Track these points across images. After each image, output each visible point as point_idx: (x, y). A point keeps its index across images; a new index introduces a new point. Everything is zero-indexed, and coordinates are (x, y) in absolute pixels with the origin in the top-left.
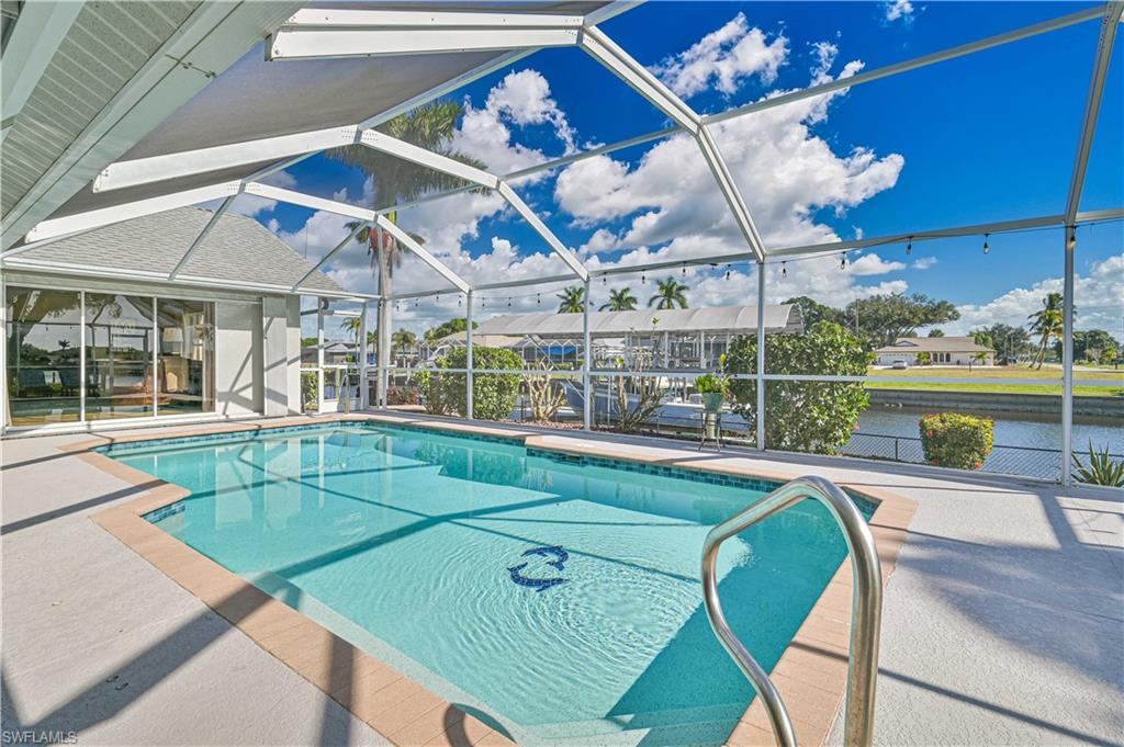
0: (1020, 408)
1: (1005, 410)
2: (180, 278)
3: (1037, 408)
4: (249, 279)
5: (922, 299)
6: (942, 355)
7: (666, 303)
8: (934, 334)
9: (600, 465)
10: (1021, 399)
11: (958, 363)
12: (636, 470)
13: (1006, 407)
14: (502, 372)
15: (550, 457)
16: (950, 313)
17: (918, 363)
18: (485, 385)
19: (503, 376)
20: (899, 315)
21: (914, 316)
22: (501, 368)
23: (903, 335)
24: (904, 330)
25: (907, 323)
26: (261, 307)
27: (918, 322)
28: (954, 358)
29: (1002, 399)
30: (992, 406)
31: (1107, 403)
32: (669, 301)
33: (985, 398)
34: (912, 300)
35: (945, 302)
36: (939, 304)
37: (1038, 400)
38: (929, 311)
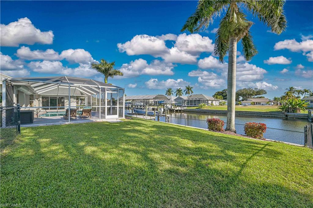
0: (247, 114)
1: (244, 115)
3: (250, 114)
6: (258, 103)
10: (247, 112)
13: (244, 114)
16: (264, 92)
17: (251, 104)
20: (249, 93)
21: (254, 93)
24: (250, 97)
25: (251, 95)
27: (254, 95)
28: (262, 103)
29: (244, 112)
30: (241, 114)
31: (265, 113)
33: (240, 112)
35: (263, 90)
36: (261, 90)
37: (251, 113)
38: (257, 92)
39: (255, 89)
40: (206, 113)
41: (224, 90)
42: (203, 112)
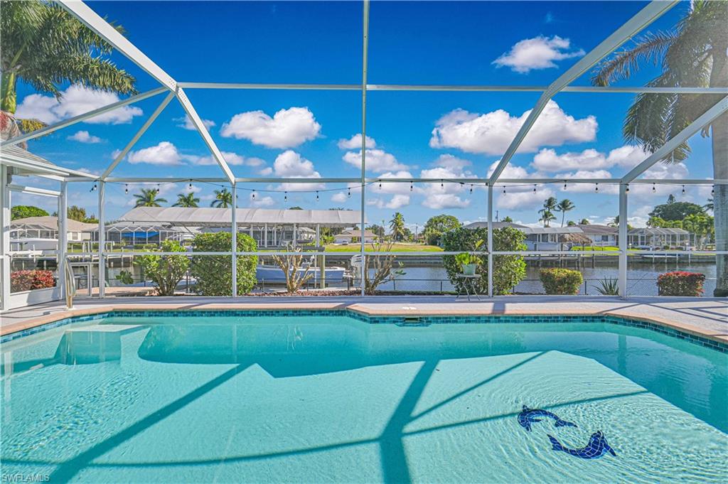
7: (223, 205)
9: (443, 322)
12: (473, 321)
15: (394, 322)
17: (352, 242)
32: (225, 204)
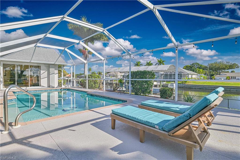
2: (32, 61)
4: (47, 61)
5: (229, 63)
6: (233, 77)
8: (232, 72)
11: (238, 79)
14: (95, 79)
16: (236, 66)
17: (226, 79)
18: (91, 82)
19: (95, 80)
20: (222, 67)
21: (226, 67)
22: (95, 78)
23: (223, 72)
24: (224, 71)
25: (224, 69)
26: (49, 67)
27: (227, 69)
28: (237, 78)
34: (226, 63)
35: (235, 64)
36: (233, 64)
38: (230, 66)
39: (227, 63)
40: (193, 88)
41: (193, 64)
42: (188, 88)
